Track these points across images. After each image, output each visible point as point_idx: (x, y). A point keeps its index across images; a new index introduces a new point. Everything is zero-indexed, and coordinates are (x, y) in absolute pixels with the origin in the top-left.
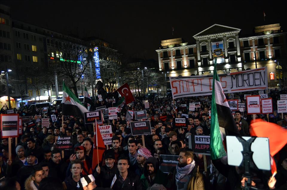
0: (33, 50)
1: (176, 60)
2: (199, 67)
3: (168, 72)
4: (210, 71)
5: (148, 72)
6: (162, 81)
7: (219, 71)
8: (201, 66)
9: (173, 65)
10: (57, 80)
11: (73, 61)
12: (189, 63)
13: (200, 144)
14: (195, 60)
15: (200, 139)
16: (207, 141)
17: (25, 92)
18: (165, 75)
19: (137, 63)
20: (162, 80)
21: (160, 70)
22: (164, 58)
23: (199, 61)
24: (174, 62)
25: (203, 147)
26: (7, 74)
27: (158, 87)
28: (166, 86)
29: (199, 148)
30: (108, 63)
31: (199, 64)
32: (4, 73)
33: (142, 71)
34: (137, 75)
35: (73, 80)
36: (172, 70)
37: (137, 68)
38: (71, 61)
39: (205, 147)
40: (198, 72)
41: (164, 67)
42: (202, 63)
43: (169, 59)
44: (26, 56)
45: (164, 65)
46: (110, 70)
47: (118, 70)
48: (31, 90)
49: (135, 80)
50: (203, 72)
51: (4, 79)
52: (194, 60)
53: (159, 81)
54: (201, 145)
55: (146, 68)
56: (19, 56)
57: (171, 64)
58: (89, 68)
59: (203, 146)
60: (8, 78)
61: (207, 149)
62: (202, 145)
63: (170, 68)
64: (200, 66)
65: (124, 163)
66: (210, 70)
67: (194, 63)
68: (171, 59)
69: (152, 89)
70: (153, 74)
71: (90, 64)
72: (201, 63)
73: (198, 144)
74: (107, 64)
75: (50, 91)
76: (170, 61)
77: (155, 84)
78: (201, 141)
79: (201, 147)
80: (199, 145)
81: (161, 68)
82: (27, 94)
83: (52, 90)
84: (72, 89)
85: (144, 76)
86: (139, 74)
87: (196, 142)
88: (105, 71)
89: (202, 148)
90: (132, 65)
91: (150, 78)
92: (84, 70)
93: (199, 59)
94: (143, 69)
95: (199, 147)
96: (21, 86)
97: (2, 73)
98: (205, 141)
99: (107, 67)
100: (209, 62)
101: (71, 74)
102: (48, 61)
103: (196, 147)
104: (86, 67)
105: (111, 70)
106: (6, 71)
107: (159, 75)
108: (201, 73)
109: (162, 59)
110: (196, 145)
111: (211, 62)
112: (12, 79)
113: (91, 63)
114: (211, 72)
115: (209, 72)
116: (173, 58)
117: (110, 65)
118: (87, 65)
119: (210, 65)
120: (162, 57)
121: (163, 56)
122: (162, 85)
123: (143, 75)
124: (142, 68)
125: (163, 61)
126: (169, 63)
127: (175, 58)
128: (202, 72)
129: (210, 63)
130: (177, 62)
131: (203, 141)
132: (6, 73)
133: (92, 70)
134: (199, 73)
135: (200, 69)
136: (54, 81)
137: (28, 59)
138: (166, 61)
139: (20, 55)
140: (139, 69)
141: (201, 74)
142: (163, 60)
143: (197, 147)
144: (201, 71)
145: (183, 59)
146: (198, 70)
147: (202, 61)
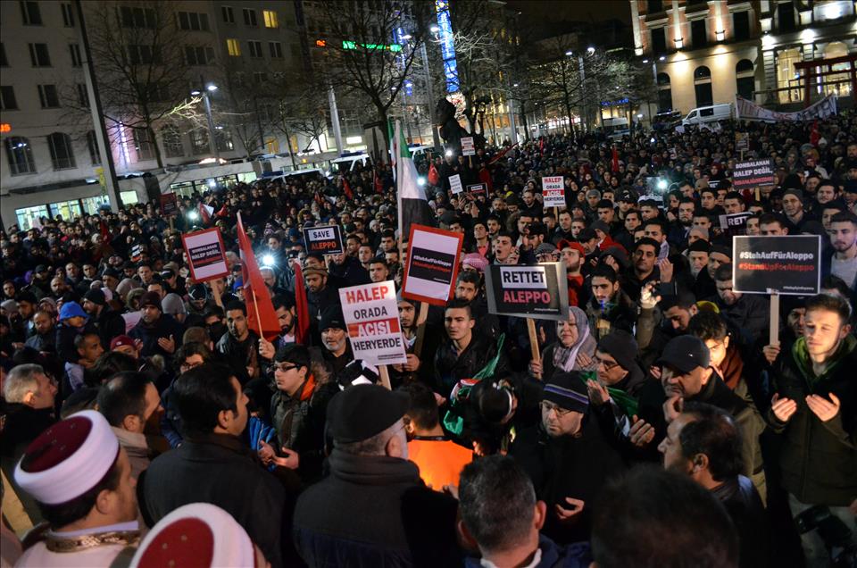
0: (268, 25)
1: (687, 16)
2: (763, 34)
3: (662, 58)
4: (802, 45)
5: (599, 62)
6: (643, 87)
7: (832, 44)
8: (773, 32)
9: (679, 33)
10: (335, 106)
11: (373, 46)
12: (732, 26)
13: (516, 290)
14: (751, 12)
15: (514, 277)
16: (534, 281)
17: (259, 143)
18: (654, 66)
19: (565, 36)
20: (643, 83)
21: (639, 52)
22: (650, 13)
23: (765, 16)
24: (682, 24)
25: (525, 299)
26: (207, 99)
27: (631, 106)
28: (654, 102)
29: (515, 301)
30: (473, 42)
31: (766, 24)
32: (199, 96)
33: (581, 60)
34: (564, 74)
35: (378, 103)
36: (675, 51)
37: (564, 51)
38: (368, 46)
39: (530, 297)
40: (761, 53)
41: (650, 42)
42: (777, 22)
43: (666, 16)
44: (251, 44)
45: (649, 37)
46: (482, 64)
47: (504, 63)
48: (272, 138)
49: (559, 91)
50: (779, 52)
51: (201, 112)
52: (747, 12)
53: (634, 88)
54: (519, 293)
55: (591, 50)
56: (233, 47)
57: (671, 31)
58: (421, 62)
59: (524, 295)
60: (209, 110)
61: (536, 301)
62: (522, 293)
63: (670, 42)
64: (769, 32)
65: (457, 316)
66: (803, 42)
67: (747, 22)
68: (672, 14)
69: (616, 114)
70: (614, 67)
71: (423, 50)
72: (773, 22)
73: (509, 290)
74: (471, 47)
75: (322, 137)
76: (671, 22)
77: (622, 99)
78: (517, 281)
79: (520, 297)
80: (512, 293)
81: (642, 47)
82: (264, 148)
83: (327, 135)
84: (377, 128)
85: (587, 76)
86: (570, 70)
87: (506, 285)
88: (466, 68)
89: (521, 301)
90: (550, 44)
91: (606, 80)
92: (407, 68)
93: (765, 8)
94: (584, 54)
95: (513, 298)
96: (245, 130)
97: (195, 96)
98: (528, 281)
99: (473, 57)
100: (800, 17)
101: (372, 84)
102: (311, 52)
103: (507, 298)
104: (412, 60)
105: (485, 62)
106: (203, 89)
107: (633, 70)
108: (772, 53)
109: (644, 16)
110: (506, 293)
111: (806, 17)
112: (220, 110)
113: (425, 48)
114: (805, 47)
115: (799, 48)
116: (680, 13)
117: (481, 50)
118: (413, 53)
119: (802, 27)
120: (642, 9)
121: (646, 7)
122: (643, 99)
123: (582, 72)
124: (580, 51)
125: (648, 24)
126: (666, 28)
127: (687, 12)
128: (775, 50)
129: (802, 18)
130: (693, 23)
131: (522, 281)
132: (204, 95)
133: (428, 69)
134: (765, 54)
135: (769, 42)
136: (328, 108)
137: (256, 53)
138: (656, 23)
139: (235, 42)
140: (569, 53)
141: (772, 57)
142: (647, 20)
143: (509, 298)
144: (773, 47)
145: (712, 14)
146: (760, 47)
147: (776, 14)
